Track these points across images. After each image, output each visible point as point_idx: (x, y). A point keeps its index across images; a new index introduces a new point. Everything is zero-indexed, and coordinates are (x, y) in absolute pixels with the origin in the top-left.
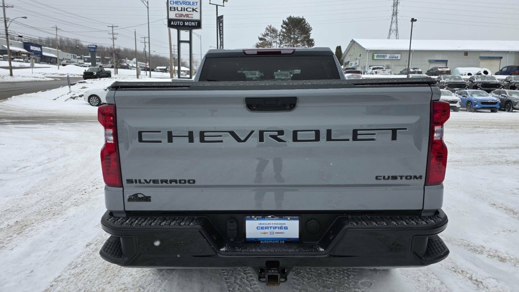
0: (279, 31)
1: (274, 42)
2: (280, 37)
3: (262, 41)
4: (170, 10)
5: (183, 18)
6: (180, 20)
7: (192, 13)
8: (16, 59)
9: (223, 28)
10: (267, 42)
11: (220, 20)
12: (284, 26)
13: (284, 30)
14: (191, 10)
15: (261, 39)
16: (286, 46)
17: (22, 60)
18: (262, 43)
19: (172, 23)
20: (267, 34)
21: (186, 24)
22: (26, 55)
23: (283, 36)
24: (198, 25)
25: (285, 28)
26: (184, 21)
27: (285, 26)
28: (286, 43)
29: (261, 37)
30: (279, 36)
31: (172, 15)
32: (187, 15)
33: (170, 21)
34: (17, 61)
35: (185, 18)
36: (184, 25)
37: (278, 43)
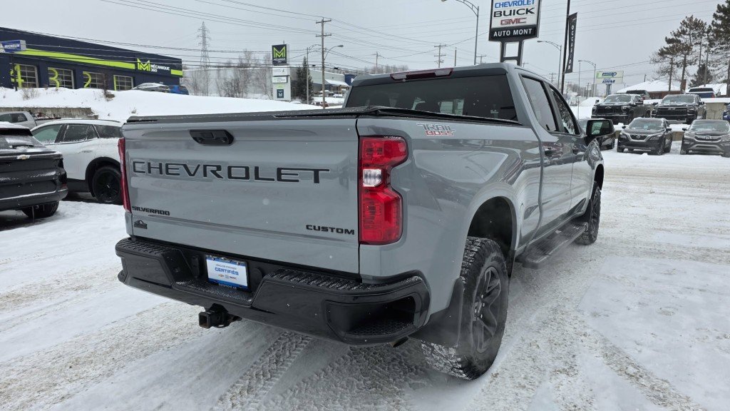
0: (709, 23)
1: (696, 44)
2: (711, 33)
3: (671, 45)
4: (495, 16)
5: (511, 25)
6: (506, 29)
7: (525, 16)
8: (336, 95)
9: (574, 33)
10: (683, 44)
11: (571, 20)
12: (718, 14)
13: (719, 22)
14: (525, 11)
15: (669, 41)
16: (721, 48)
17: (341, 95)
18: (673, 47)
19: (495, 34)
20: (684, 32)
21: (515, 33)
22: (345, 90)
23: (716, 31)
24: (533, 32)
25: (721, 18)
26: (512, 29)
27: (721, 14)
28: (722, 44)
29: (670, 37)
30: (708, 32)
31: (497, 23)
32: (518, 21)
33: (492, 31)
34: (337, 97)
35: (515, 25)
36: (512, 35)
37: (705, 46)
